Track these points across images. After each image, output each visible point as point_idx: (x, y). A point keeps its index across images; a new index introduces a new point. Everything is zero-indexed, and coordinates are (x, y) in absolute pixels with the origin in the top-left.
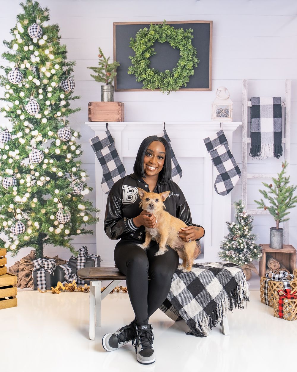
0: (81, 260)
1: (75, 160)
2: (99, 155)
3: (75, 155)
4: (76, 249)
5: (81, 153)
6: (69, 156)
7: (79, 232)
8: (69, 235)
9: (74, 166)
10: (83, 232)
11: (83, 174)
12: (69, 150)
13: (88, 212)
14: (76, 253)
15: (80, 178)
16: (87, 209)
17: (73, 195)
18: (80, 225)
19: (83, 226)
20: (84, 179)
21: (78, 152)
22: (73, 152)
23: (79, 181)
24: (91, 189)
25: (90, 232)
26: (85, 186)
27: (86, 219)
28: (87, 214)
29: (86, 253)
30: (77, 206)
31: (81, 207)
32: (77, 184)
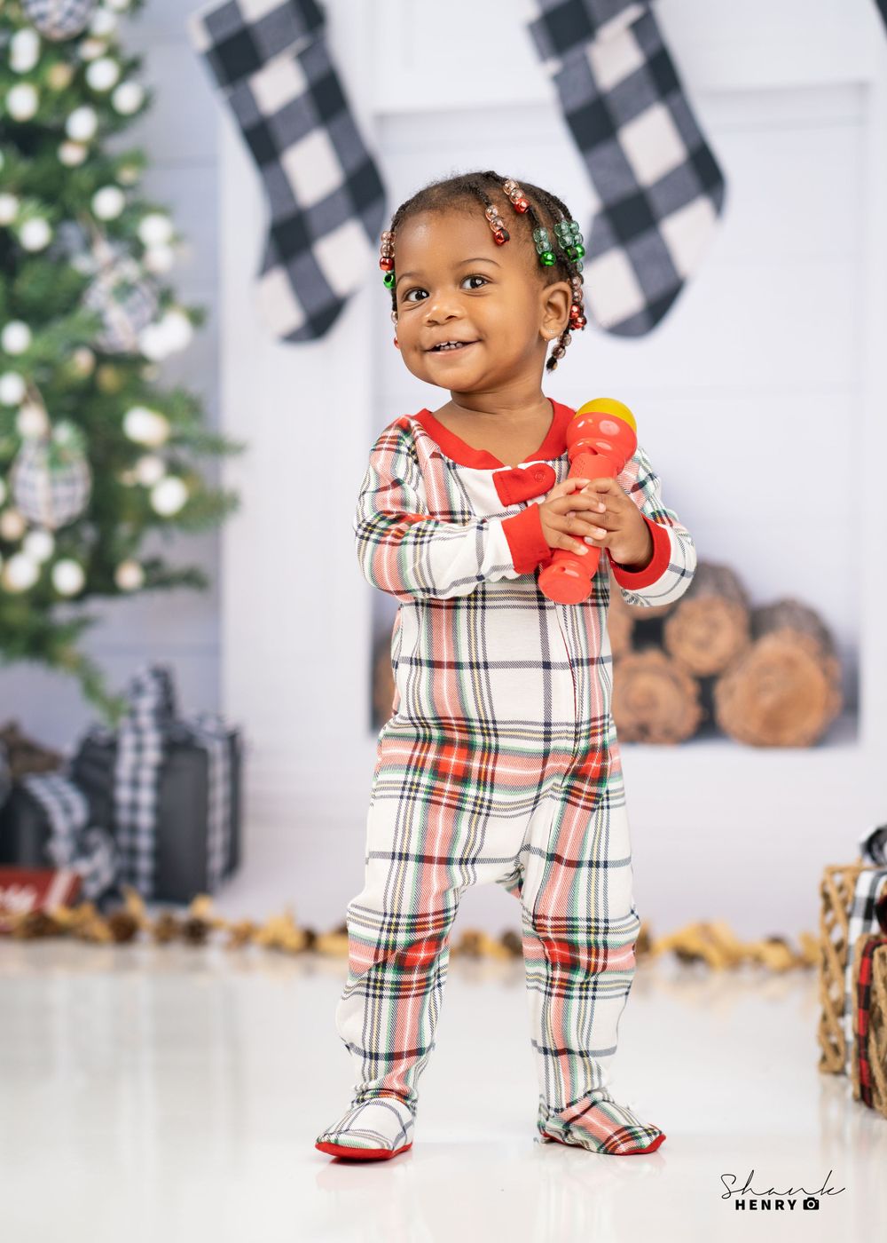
0: (139, 748)
1: (116, 146)
2: (242, 104)
3: (113, 121)
4: (115, 681)
5: (145, 105)
6: (82, 123)
7: (129, 576)
8: (80, 597)
9: (106, 179)
10: (157, 577)
11: (153, 230)
12: (81, 91)
13: (184, 454)
14: (113, 708)
15: (138, 250)
16: (175, 440)
17: (102, 358)
18: (135, 540)
19: (152, 543)
20: (160, 258)
21: (127, 99)
22: (101, 102)
23: (130, 270)
24: (197, 318)
25: (195, 580)
26: (166, 298)
27: (169, 497)
28: (174, 469)
29: (166, 710)
30: (117, 421)
31: (142, 425)
32: (124, 290)
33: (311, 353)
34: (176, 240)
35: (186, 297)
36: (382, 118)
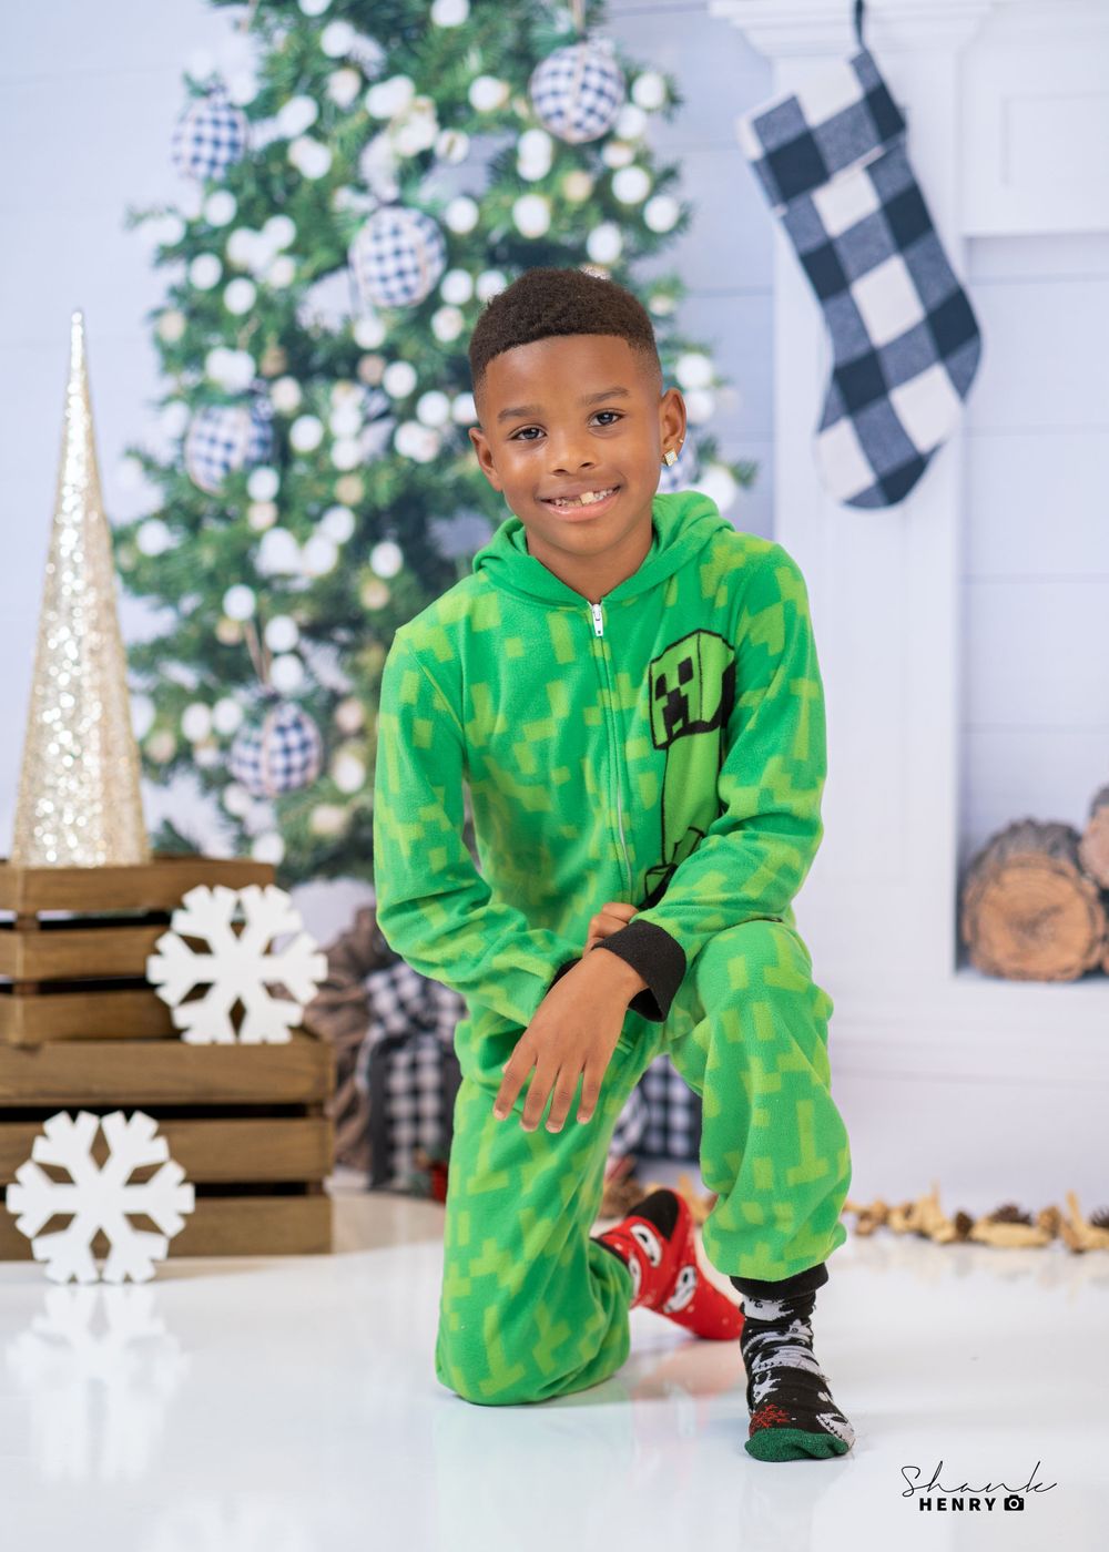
1: (645, 269)
3: (644, 240)
5: (683, 221)
6: (605, 242)
11: (691, 370)
12: (604, 203)
20: (697, 405)
21: (660, 215)
22: (629, 219)
24: (744, 476)
26: (706, 452)
33: (885, 519)
34: (719, 383)
35: (730, 452)
36: (971, 242)
